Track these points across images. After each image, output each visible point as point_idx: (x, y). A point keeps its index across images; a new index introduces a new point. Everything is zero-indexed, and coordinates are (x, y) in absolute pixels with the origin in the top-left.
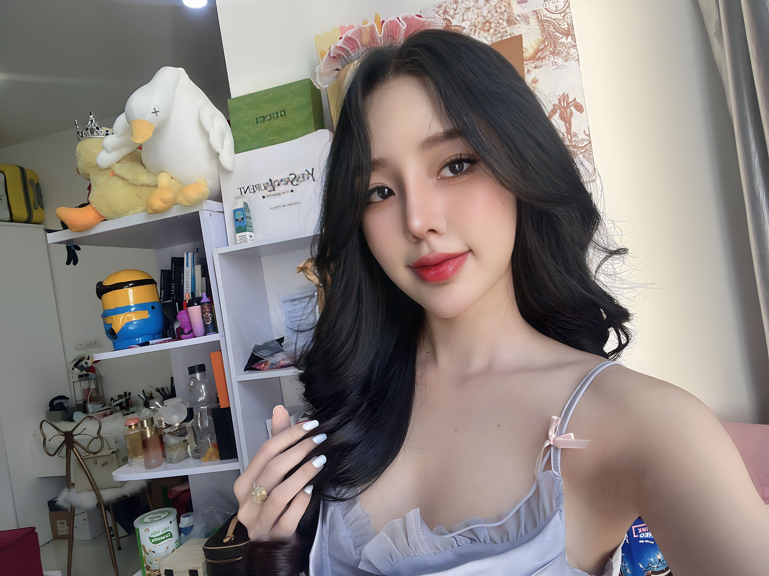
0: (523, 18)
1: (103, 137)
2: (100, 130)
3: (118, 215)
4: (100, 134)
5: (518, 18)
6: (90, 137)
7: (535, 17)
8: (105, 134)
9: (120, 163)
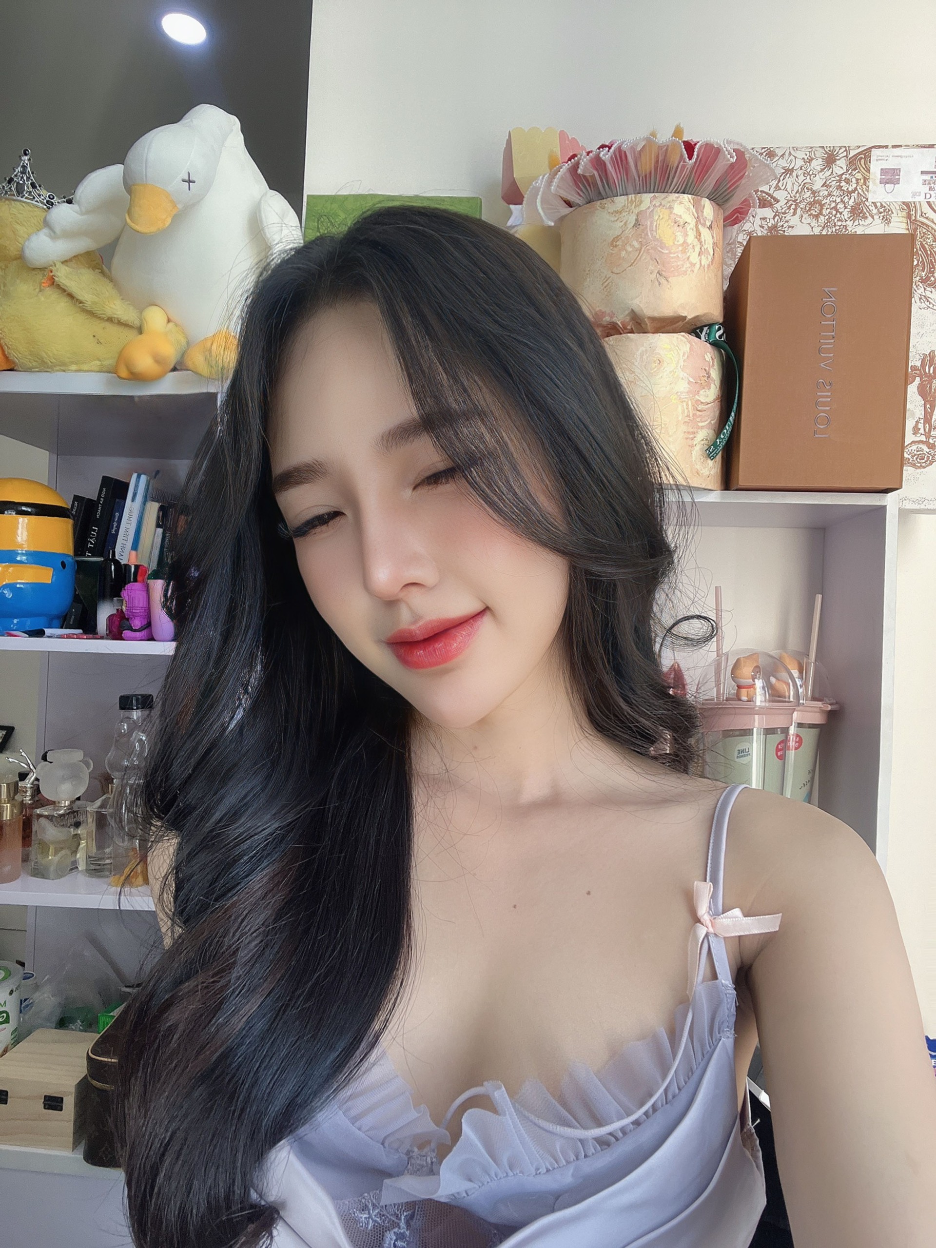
0: (882, 210)
1: (40, 204)
2: (38, 190)
3: (44, 366)
4: (36, 199)
5: (872, 208)
6: (14, 198)
7: (904, 214)
8: (45, 201)
9: (67, 266)
